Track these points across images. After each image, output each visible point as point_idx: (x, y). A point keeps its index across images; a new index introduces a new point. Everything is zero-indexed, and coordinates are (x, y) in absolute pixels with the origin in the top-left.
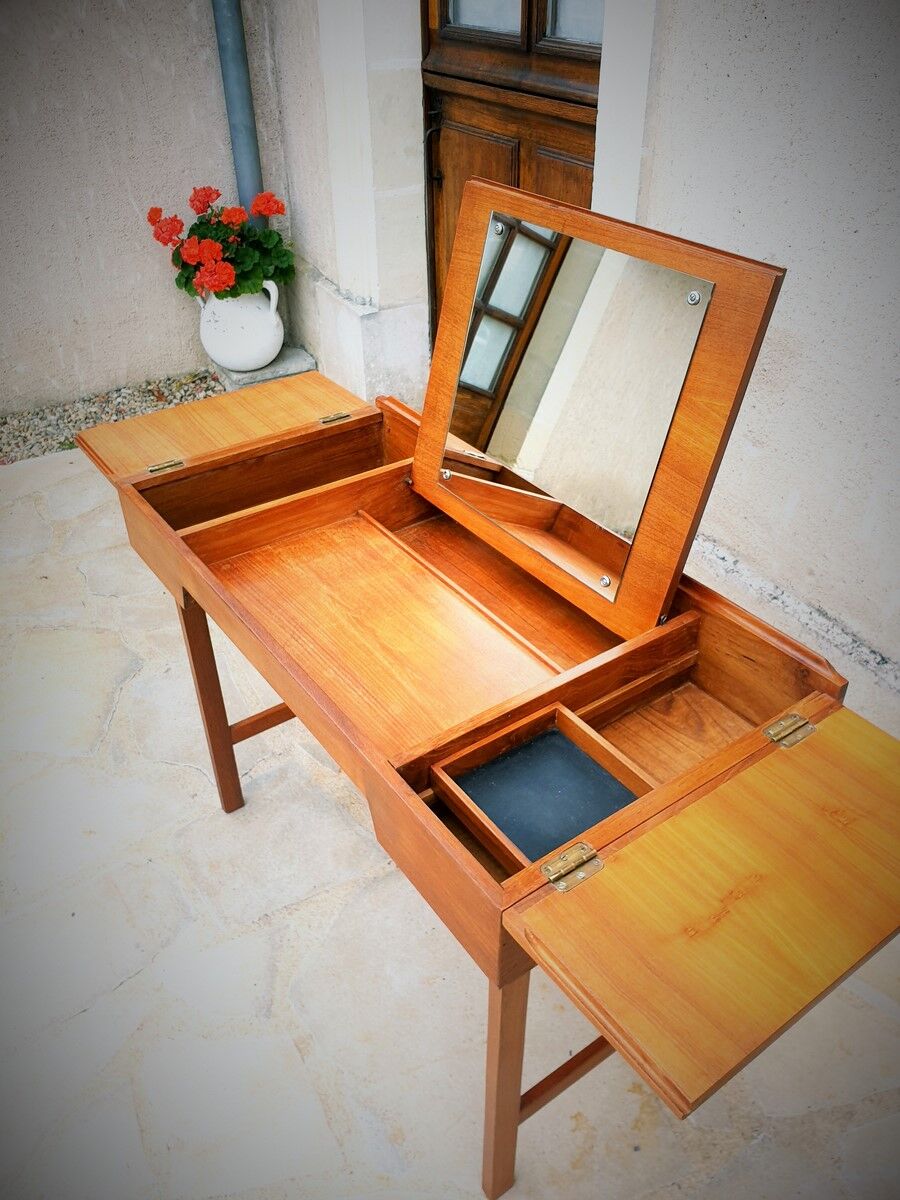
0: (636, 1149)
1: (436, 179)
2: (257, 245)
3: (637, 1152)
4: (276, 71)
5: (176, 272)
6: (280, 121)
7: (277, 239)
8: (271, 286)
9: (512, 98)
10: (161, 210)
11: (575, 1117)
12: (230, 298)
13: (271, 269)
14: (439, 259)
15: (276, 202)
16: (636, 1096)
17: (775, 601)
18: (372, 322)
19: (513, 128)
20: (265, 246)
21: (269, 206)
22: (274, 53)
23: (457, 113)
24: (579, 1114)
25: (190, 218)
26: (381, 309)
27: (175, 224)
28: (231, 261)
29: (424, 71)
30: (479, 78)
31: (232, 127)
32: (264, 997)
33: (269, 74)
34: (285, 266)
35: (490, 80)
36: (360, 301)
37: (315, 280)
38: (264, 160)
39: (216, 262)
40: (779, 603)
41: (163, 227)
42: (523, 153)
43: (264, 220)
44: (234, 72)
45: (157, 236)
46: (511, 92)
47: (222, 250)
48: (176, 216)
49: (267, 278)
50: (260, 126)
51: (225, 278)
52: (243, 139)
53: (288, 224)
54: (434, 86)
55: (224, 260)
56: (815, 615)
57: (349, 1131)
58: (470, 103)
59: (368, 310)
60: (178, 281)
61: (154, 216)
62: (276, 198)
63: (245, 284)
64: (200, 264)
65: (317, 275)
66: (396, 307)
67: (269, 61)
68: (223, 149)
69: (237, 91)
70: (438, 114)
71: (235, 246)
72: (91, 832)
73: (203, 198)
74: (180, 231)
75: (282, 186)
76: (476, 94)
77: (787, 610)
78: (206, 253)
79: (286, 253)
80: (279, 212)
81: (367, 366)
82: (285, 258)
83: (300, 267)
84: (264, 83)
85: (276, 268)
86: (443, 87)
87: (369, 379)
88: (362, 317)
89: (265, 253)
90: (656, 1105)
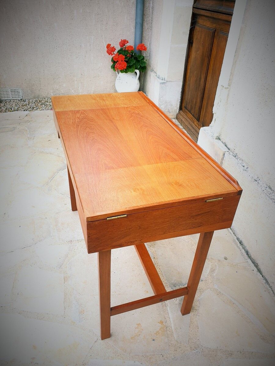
0: (153, 340)
1: (191, 43)
2: (136, 58)
3: (153, 341)
4: (153, 8)
5: (112, 64)
6: (151, 23)
7: (142, 58)
8: (138, 71)
9: (215, 15)
10: (111, 45)
11: (138, 324)
12: (124, 73)
13: (139, 67)
14: (188, 69)
15: (144, 47)
16: (160, 325)
17: (256, 182)
18: (163, 85)
19: (214, 25)
20: (138, 59)
21: (142, 48)
22: (153, 2)
23: (200, 21)
24: (140, 324)
25: (118, 48)
26: (167, 82)
27: (113, 49)
28: (127, 62)
29: (193, 7)
30: (207, 9)
31: (136, 23)
32: (61, 262)
33: (151, 8)
34: (143, 66)
35: (210, 10)
36: (161, 78)
37: (151, 72)
38: (144, 35)
39: (122, 61)
40: (257, 182)
41: (110, 49)
42: (216, 34)
43: (140, 51)
44: (140, 6)
45: (108, 52)
46: (215, 13)
47: (125, 58)
48: (114, 47)
49: (136, 69)
50: (145, 24)
51: (123, 66)
52: (139, 26)
53: (148, 55)
54: (195, 13)
55: (124, 61)
56: (268, 188)
57: (69, 306)
58: (204, 18)
59: (163, 81)
60: (112, 66)
61: (108, 46)
62: (145, 45)
63: (130, 69)
64: (118, 61)
65: (152, 70)
66: (172, 82)
67: (151, 5)
68: (133, 30)
69: (139, 12)
70: (195, 22)
71: (129, 57)
72: (34, 207)
73: (123, 43)
74: (114, 51)
75: (149, 43)
76: (206, 14)
77: (258, 185)
78: (120, 59)
79: (144, 63)
80: (144, 50)
81: (160, 99)
82: (143, 64)
83: (148, 68)
84: (148, 11)
85: (140, 66)
86: (197, 13)
87: (159, 103)
88: (161, 83)
89: (138, 61)
90: (165, 329)
